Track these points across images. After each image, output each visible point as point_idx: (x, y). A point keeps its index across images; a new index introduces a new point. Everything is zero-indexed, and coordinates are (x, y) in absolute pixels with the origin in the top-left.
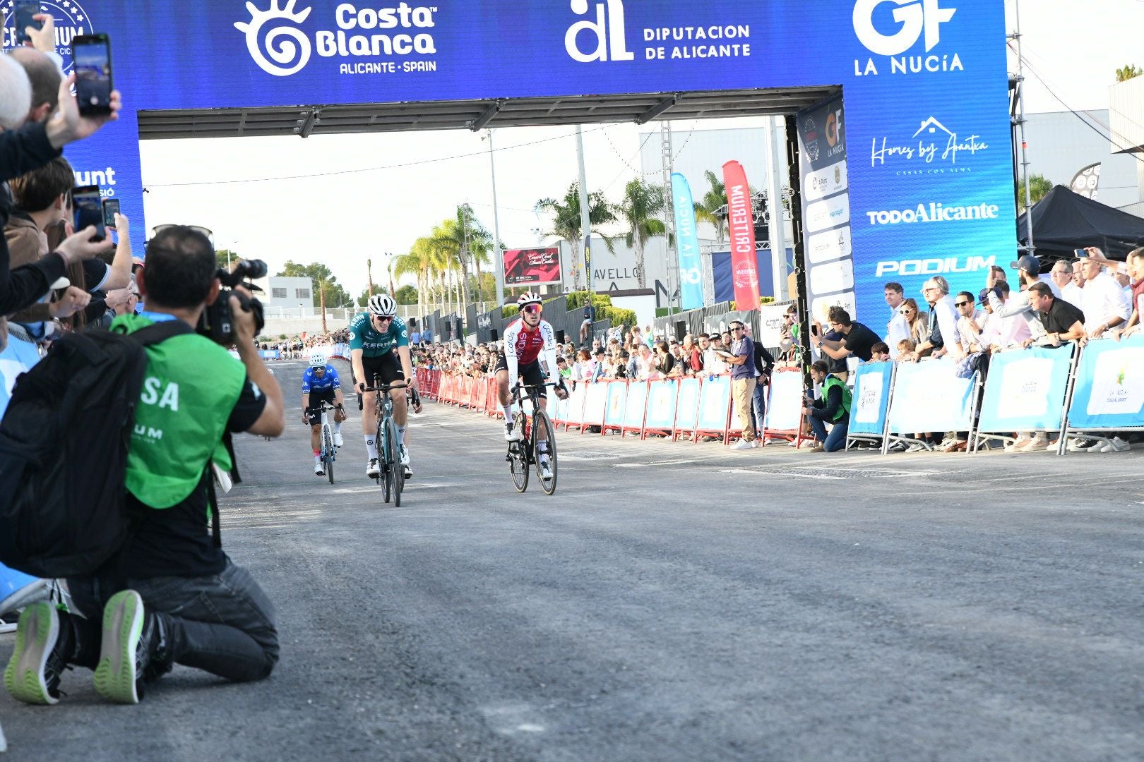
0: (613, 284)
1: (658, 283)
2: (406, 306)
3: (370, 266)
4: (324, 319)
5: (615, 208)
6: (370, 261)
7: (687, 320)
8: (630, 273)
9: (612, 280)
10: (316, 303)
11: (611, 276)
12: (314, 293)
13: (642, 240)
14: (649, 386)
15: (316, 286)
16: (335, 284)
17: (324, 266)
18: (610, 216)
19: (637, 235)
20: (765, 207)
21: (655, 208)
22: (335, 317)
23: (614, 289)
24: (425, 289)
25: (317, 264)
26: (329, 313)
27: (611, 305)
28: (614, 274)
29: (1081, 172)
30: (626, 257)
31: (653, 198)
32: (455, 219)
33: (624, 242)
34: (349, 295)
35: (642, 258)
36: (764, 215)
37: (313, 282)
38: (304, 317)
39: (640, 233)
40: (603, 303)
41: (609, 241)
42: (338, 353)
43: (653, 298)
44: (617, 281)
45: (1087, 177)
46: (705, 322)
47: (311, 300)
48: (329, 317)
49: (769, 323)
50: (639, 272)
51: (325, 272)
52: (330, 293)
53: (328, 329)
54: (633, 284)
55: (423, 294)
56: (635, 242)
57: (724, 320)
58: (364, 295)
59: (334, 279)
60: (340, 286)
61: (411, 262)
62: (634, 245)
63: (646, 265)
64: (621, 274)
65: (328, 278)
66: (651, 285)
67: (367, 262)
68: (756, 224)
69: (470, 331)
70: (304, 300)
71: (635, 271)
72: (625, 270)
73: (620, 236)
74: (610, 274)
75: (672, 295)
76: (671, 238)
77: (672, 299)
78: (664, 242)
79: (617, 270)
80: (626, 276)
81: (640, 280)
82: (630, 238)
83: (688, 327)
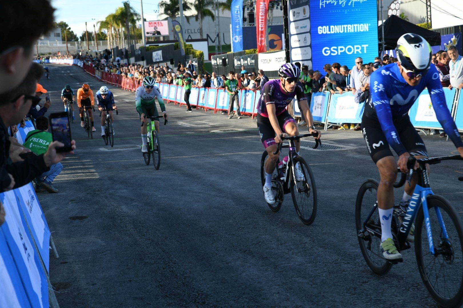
0: (189, 35)
1: (208, 36)
2: (101, 42)
3: (86, 24)
4: (67, 47)
5: (191, 4)
6: (86, 23)
7: (226, 57)
8: (196, 31)
9: (189, 34)
10: (63, 39)
11: (189, 32)
12: (62, 34)
14: (218, 91)
15: (63, 32)
16: (71, 30)
17: (65, 23)
18: (189, 8)
19: (200, 16)
20: (253, 6)
21: (207, 5)
22: (71, 45)
23: (190, 38)
24: (111, 36)
25: (62, 22)
26: (69, 43)
27: (193, 48)
28: (190, 31)
29: (393, 2)
30: (195, 25)
31: (206, 1)
32: (122, 6)
33: (194, 19)
34: (76, 36)
35: (202, 25)
36: (252, 9)
37: (61, 29)
38: (58, 45)
40: (189, 47)
41: (188, 18)
42: (76, 63)
43: (206, 43)
44: (191, 35)
45: (395, 4)
46: (234, 59)
47: (60, 38)
48: (69, 45)
49: (262, 61)
50: (201, 31)
51: (66, 26)
52: (69, 34)
53: (69, 50)
54: (198, 37)
55: (110, 38)
56: (199, 19)
57: (242, 58)
58: (83, 35)
59: (70, 28)
60: (72, 32)
61: (104, 24)
62: (199, 20)
63: (203, 28)
64: (193, 31)
65: (68, 28)
66: (205, 37)
67: (85, 23)
68: (249, 13)
69: (132, 56)
70: (58, 38)
71: (199, 30)
72: (194, 30)
73: (193, 16)
74: (188, 31)
75: (213, 40)
76: (213, 17)
77: (213, 42)
78: (210, 18)
79: (191, 30)
80: (195, 33)
81: (201, 35)
82: (197, 17)
83: (227, 60)
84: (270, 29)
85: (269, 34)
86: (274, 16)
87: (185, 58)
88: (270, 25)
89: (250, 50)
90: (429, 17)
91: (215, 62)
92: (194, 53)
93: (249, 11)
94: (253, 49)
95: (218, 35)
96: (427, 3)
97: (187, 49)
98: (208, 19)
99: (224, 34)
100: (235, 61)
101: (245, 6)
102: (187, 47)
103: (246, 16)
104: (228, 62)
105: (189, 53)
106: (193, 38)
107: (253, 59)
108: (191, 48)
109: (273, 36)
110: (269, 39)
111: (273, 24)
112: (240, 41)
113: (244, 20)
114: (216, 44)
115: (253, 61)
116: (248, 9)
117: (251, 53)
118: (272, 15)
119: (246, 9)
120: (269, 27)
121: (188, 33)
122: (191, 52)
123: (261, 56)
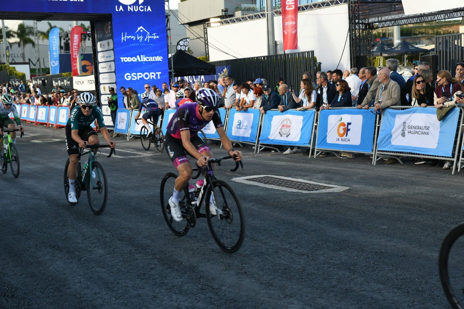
0: (13, 59)
1: (30, 60)
5: (14, 32)
7: (45, 79)
8: (19, 56)
13: (24, 46)
18: (12, 36)
19: (22, 43)
20: (68, 37)
21: (28, 34)
23: (13, 62)
27: (16, 70)
28: (13, 56)
29: (182, 40)
30: (16, 50)
31: (27, 31)
33: (17, 45)
35: (24, 51)
36: (68, 39)
39: (23, 42)
40: (13, 69)
41: (11, 44)
43: (28, 66)
44: (14, 58)
46: (53, 80)
49: (76, 82)
50: (23, 56)
54: (21, 60)
62: (21, 46)
63: (25, 54)
64: (16, 56)
66: (27, 61)
71: (21, 55)
72: (17, 54)
73: (16, 43)
74: (12, 56)
75: (34, 64)
76: (33, 44)
77: (35, 65)
78: (31, 45)
79: (14, 54)
80: (18, 57)
81: (23, 59)
82: (19, 44)
83: (46, 81)
84: (83, 56)
85: (82, 60)
86: (86, 45)
87: (9, 79)
88: (84, 53)
89: (66, 73)
90: (207, 52)
91: (36, 82)
92: (16, 74)
93: (65, 41)
94: (68, 73)
95: (38, 60)
96: (205, 41)
97: (11, 71)
98: (29, 46)
99: (43, 59)
100: (54, 82)
101: (62, 36)
102: (11, 69)
103: (63, 45)
104: (47, 82)
105: (12, 74)
106: (17, 61)
107: (68, 81)
108: (14, 70)
109: (85, 63)
110: (82, 65)
111: (86, 53)
112: (57, 65)
113: (61, 47)
114: (37, 67)
115: (69, 83)
116: (64, 39)
117: (67, 76)
118: (85, 45)
119: (62, 39)
120: (82, 55)
121: (12, 57)
122: (14, 74)
123: (75, 79)
